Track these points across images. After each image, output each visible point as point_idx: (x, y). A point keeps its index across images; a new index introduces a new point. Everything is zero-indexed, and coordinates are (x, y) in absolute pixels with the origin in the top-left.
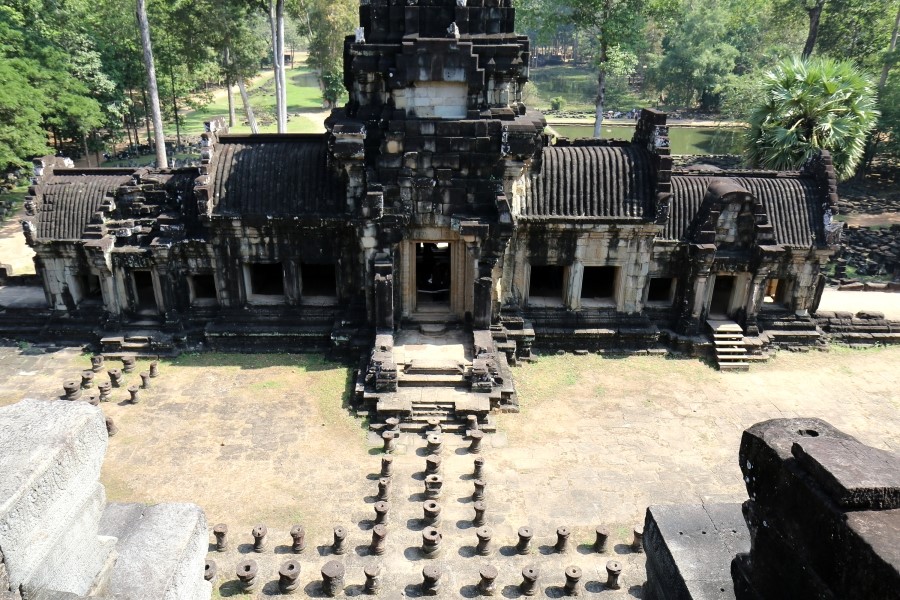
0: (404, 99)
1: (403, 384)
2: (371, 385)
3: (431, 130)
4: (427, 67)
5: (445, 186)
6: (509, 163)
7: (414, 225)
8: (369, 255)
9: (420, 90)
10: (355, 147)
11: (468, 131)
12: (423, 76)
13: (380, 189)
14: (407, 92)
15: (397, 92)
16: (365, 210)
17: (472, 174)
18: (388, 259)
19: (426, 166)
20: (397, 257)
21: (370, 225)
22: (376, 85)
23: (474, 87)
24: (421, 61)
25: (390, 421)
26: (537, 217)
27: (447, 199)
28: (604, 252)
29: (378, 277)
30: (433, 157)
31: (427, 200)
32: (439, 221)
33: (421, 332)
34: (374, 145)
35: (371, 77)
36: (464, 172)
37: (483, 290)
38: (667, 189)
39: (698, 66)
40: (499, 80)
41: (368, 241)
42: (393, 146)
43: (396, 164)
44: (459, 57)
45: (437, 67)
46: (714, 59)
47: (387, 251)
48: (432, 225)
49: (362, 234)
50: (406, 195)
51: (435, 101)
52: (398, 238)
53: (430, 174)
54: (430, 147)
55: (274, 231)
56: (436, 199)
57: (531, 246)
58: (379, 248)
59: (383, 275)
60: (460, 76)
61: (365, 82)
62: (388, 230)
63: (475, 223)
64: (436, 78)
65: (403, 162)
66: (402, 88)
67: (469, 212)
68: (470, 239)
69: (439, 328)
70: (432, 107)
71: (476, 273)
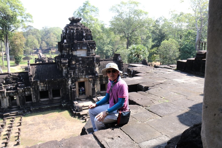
0: (75, 53)
1: (84, 109)
2: (77, 111)
3: (81, 59)
4: (79, 47)
5: (84, 70)
6: (96, 64)
7: (79, 78)
8: (70, 85)
9: (78, 51)
10: (66, 63)
11: (88, 58)
12: (79, 48)
13: (72, 71)
14: (75, 52)
15: (74, 52)
16: (69, 76)
17: (89, 67)
18: (74, 86)
19: (80, 66)
21: (70, 79)
22: (69, 51)
23: (88, 50)
24: (78, 46)
25: (84, 116)
27: (85, 72)
30: (82, 64)
31: (81, 73)
32: (83, 77)
33: (81, 101)
34: (70, 62)
35: (68, 49)
36: (88, 67)
37: (93, 90)
38: (123, 67)
39: (105, 50)
40: (92, 49)
41: (70, 82)
42: (74, 62)
43: (74, 66)
44: (85, 45)
45: (82, 46)
46: (107, 48)
47: (73, 84)
48: (82, 78)
49: (68, 81)
50: (77, 72)
51: (81, 53)
52: (76, 81)
53: (81, 67)
54: (81, 62)
55: (47, 83)
56: (83, 72)
57: (100, 80)
58: (72, 84)
59: (74, 89)
60: (86, 48)
61: (66, 50)
62: (74, 80)
63: (91, 76)
64: (81, 49)
65: (76, 65)
67: (89, 74)
68: (90, 79)
69: (85, 99)
70: (80, 55)
71: (92, 86)
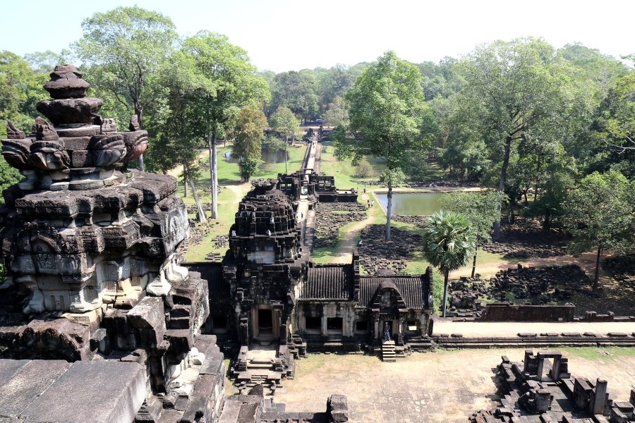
0: (251, 257)
1: (249, 368)
2: (237, 369)
3: (261, 268)
4: (259, 246)
5: (267, 289)
6: (292, 280)
7: (256, 303)
8: (239, 315)
9: (256, 253)
10: (232, 275)
11: (276, 268)
12: (257, 249)
13: (242, 290)
14: (252, 254)
15: (248, 255)
16: (236, 299)
17: (278, 285)
18: (246, 316)
19: (260, 281)
20: (250, 316)
21: (238, 304)
22: (240, 250)
23: (277, 252)
24: (256, 244)
25: (243, 383)
26: (305, 299)
27: (268, 294)
28: (335, 312)
29: (242, 324)
30: (262, 278)
31: (260, 294)
32: (266, 302)
33: (260, 345)
34: (240, 273)
35: (238, 248)
36: (275, 283)
37: (283, 330)
38: (358, 287)
40: (288, 249)
41: (238, 310)
42: (247, 274)
43: (248, 281)
44: (271, 242)
45: (264, 244)
47: (245, 313)
48: (263, 303)
49: (235, 307)
50: (252, 293)
51: (263, 257)
52: (249, 308)
53: (261, 284)
54: (261, 275)
56: (264, 293)
57: (304, 310)
58: (242, 312)
59: (244, 323)
60: (271, 249)
61: (236, 250)
62: (245, 306)
63: (279, 304)
64: (262, 249)
65: (251, 280)
66: (250, 253)
67: (277, 299)
68: (277, 310)
69: (267, 344)
70: (262, 259)
71: (280, 323)
